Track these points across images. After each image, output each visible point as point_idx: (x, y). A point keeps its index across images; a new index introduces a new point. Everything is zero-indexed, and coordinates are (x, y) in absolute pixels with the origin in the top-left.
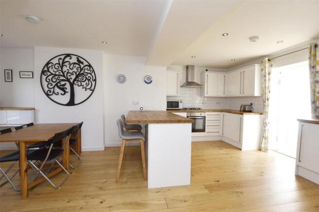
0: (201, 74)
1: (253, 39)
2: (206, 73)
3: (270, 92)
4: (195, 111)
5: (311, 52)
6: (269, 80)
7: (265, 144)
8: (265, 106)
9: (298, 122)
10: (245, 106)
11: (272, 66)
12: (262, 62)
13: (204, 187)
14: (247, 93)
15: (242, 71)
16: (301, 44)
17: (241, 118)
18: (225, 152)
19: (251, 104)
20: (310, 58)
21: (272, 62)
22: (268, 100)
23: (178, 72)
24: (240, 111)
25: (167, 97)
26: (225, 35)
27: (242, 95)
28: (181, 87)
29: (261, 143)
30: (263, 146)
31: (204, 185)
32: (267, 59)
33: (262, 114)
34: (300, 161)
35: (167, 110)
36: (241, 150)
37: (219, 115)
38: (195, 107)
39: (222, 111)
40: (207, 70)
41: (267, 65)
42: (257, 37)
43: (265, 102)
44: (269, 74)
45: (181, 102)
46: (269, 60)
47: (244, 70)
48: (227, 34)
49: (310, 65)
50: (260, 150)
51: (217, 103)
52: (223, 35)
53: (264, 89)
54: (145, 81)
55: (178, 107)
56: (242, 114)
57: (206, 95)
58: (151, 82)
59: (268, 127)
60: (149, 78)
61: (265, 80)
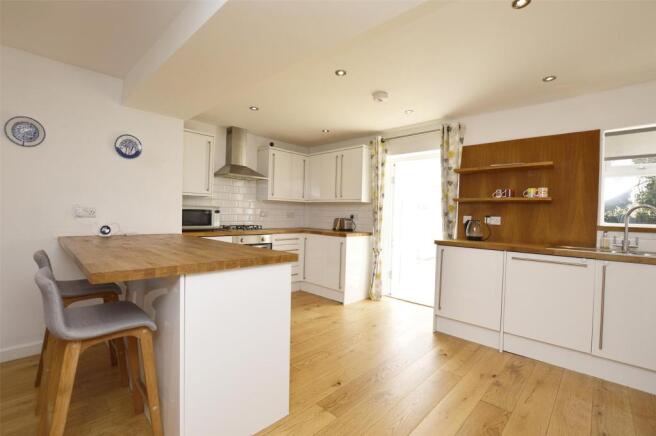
0: (259, 151)
1: (378, 95)
2: (272, 150)
3: (383, 195)
4: (246, 232)
5: (443, 137)
6: (383, 175)
7: (377, 286)
8: (375, 220)
9: (436, 245)
10: (342, 221)
11: (386, 151)
12: (371, 143)
13: (321, 409)
14: (347, 197)
15: (339, 154)
16: (430, 121)
17: (342, 244)
18: (318, 315)
19: (352, 217)
20: (442, 146)
21: (387, 145)
22: (381, 209)
23: (210, 139)
24: (334, 229)
25: (185, 197)
26: (341, 73)
27: (338, 200)
28: (216, 175)
29: (370, 285)
30: (374, 290)
31: (318, 403)
32: (380, 138)
33: (370, 234)
34: (440, 308)
35: (184, 231)
36: (342, 304)
37: (297, 239)
38: (246, 224)
39: (302, 231)
40: (272, 144)
41: (380, 149)
42: (385, 94)
43: (376, 213)
44: (383, 164)
45: (217, 212)
46: (383, 141)
47: (344, 153)
48: (345, 73)
49: (442, 157)
50: (369, 298)
51: (289, 216)
52: (337, 73)
53: (376, 192)
54: (119, 151)
55: (210, 223)
56: (345, 236)
57: (270, 198)
58: (137, 154)
59: (381, 257)
60: (130, 141)
61: (377, 175)
